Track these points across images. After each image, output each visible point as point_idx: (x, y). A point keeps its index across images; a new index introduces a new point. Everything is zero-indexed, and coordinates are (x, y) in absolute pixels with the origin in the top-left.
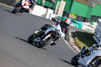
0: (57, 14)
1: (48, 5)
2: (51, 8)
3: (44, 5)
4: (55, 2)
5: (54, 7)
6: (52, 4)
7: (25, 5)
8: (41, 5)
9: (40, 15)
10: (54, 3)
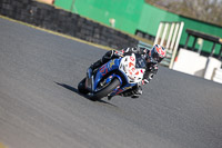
1: (209, 50)
2: (215, 56)
3: (200, 49)
6: (218, 47)
8: (196, 51)
9: (191, 72)
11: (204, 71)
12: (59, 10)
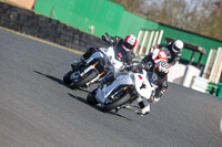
0: (208, 77)
1: (188, 59)
2: (194, 64)
4: (205, 52)
5: (202, 62)
6: (197, 55)
7: (158, 58)
10: (202, 54)
11: (183, 78)
12: (38, 16)
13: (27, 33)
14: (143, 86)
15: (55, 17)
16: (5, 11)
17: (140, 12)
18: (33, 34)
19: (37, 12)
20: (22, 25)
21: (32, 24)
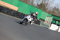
12: (19, 12)
13: (16, 17)
14: (29, 18)
15: (24, 13)
16: (10, 11)
17: (47, 12)
18: (18, 18)
19: (19, 11)
20: (15, 15)
21: (17, 15)
